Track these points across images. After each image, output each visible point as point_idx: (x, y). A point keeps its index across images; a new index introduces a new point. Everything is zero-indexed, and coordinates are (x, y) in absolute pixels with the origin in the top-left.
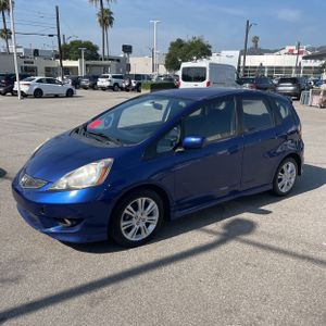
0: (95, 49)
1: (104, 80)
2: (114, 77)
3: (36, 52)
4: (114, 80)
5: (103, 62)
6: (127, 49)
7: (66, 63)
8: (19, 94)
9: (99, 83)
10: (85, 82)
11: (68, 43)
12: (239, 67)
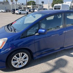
0: (35, 3)
1: (36, 10)
2: (38, 9)
3: (23, 4)
4: (38, 10)
5: (37, 6)
6: (43, 2)
7: (28, 6)
8: (16, 13)
9: (35, 11)
10: (32, 11)
11: (29, 1)
12: (71, 6)
